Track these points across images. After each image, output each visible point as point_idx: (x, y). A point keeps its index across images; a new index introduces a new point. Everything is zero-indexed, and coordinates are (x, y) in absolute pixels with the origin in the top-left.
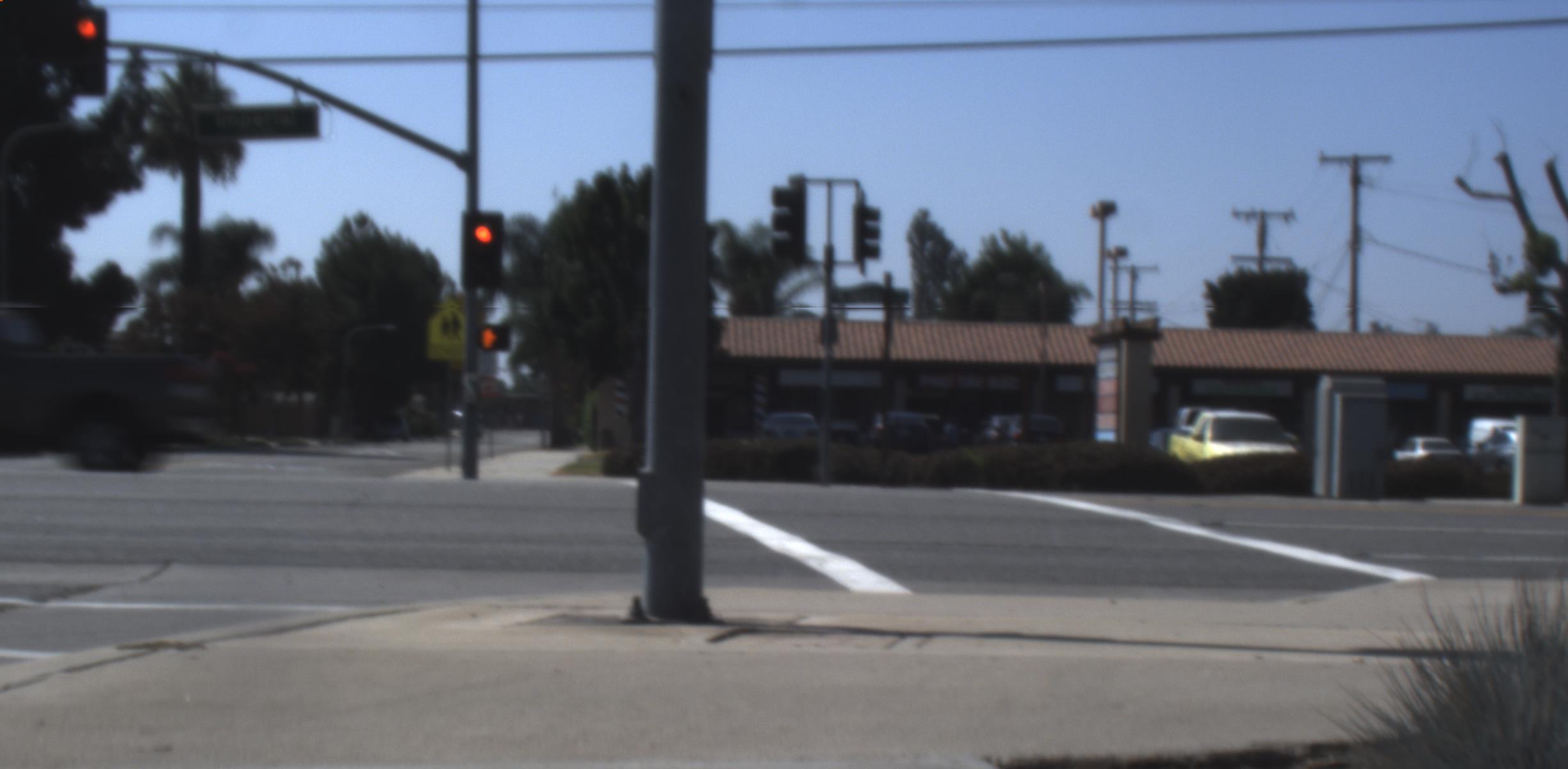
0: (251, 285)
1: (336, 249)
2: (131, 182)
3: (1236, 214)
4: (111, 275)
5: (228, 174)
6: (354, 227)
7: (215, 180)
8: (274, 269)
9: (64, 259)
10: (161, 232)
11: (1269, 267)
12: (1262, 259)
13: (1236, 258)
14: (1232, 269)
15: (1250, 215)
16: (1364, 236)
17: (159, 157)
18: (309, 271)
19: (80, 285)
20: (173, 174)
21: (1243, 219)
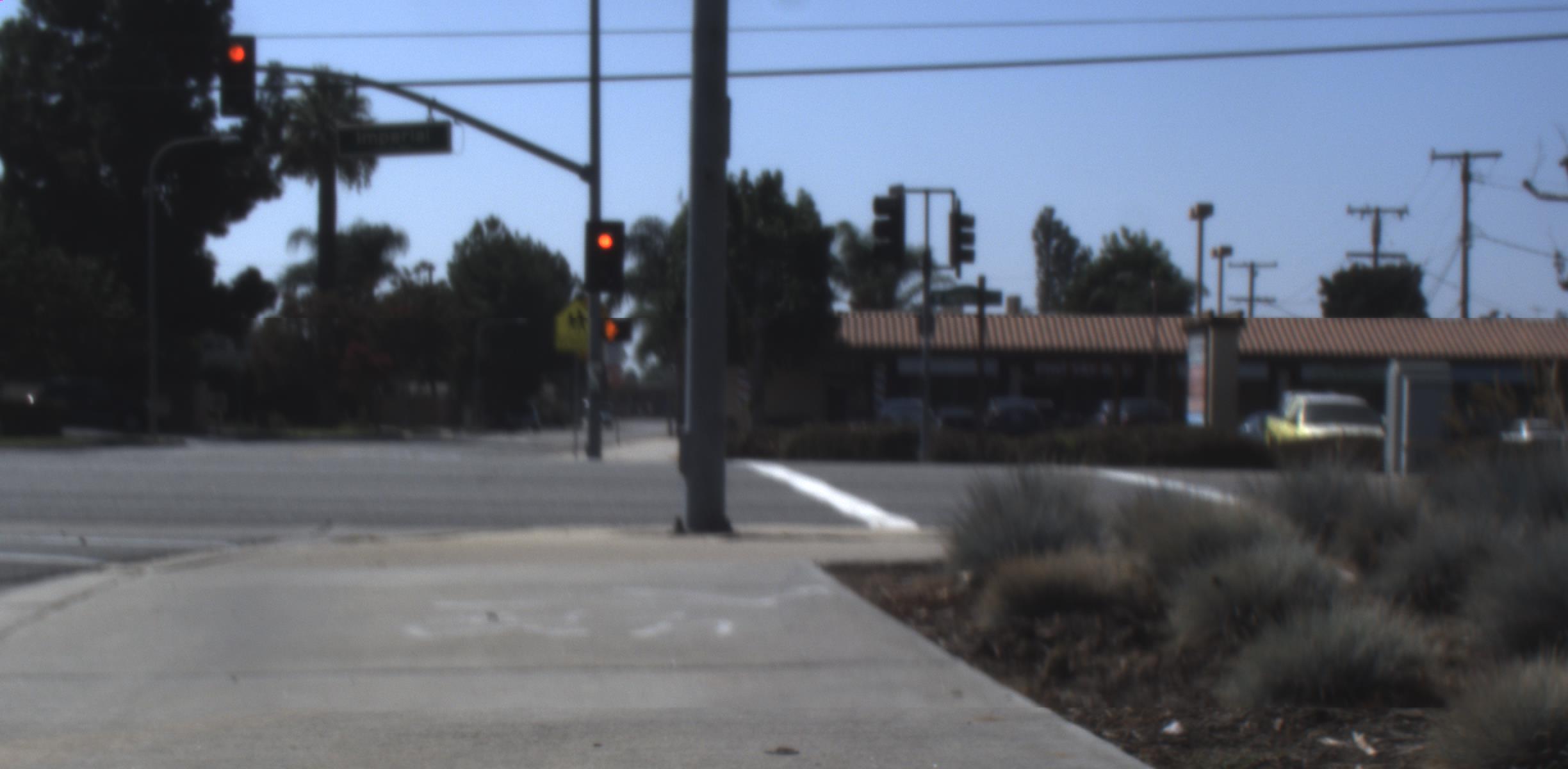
0: (385, 287)
1: (468, 252)
2: (270, 190)
3: (1351, 211)
4: (250, 279)
5: (362, 180)
6: (485, 229)
7: (350, 187)
8: (407, 272)
9: (207, 265)
10: (297, 237)
11: (1383, 262)
12: (1376, 255)
13: (1351, 255)
14: (1347, 265)
15: (1364, 212)
16: (1475, 231)
17: (295, 166)
18: (441, 274)
19: (222, 288)
20: (310, 181)
21: (1357, 216)
